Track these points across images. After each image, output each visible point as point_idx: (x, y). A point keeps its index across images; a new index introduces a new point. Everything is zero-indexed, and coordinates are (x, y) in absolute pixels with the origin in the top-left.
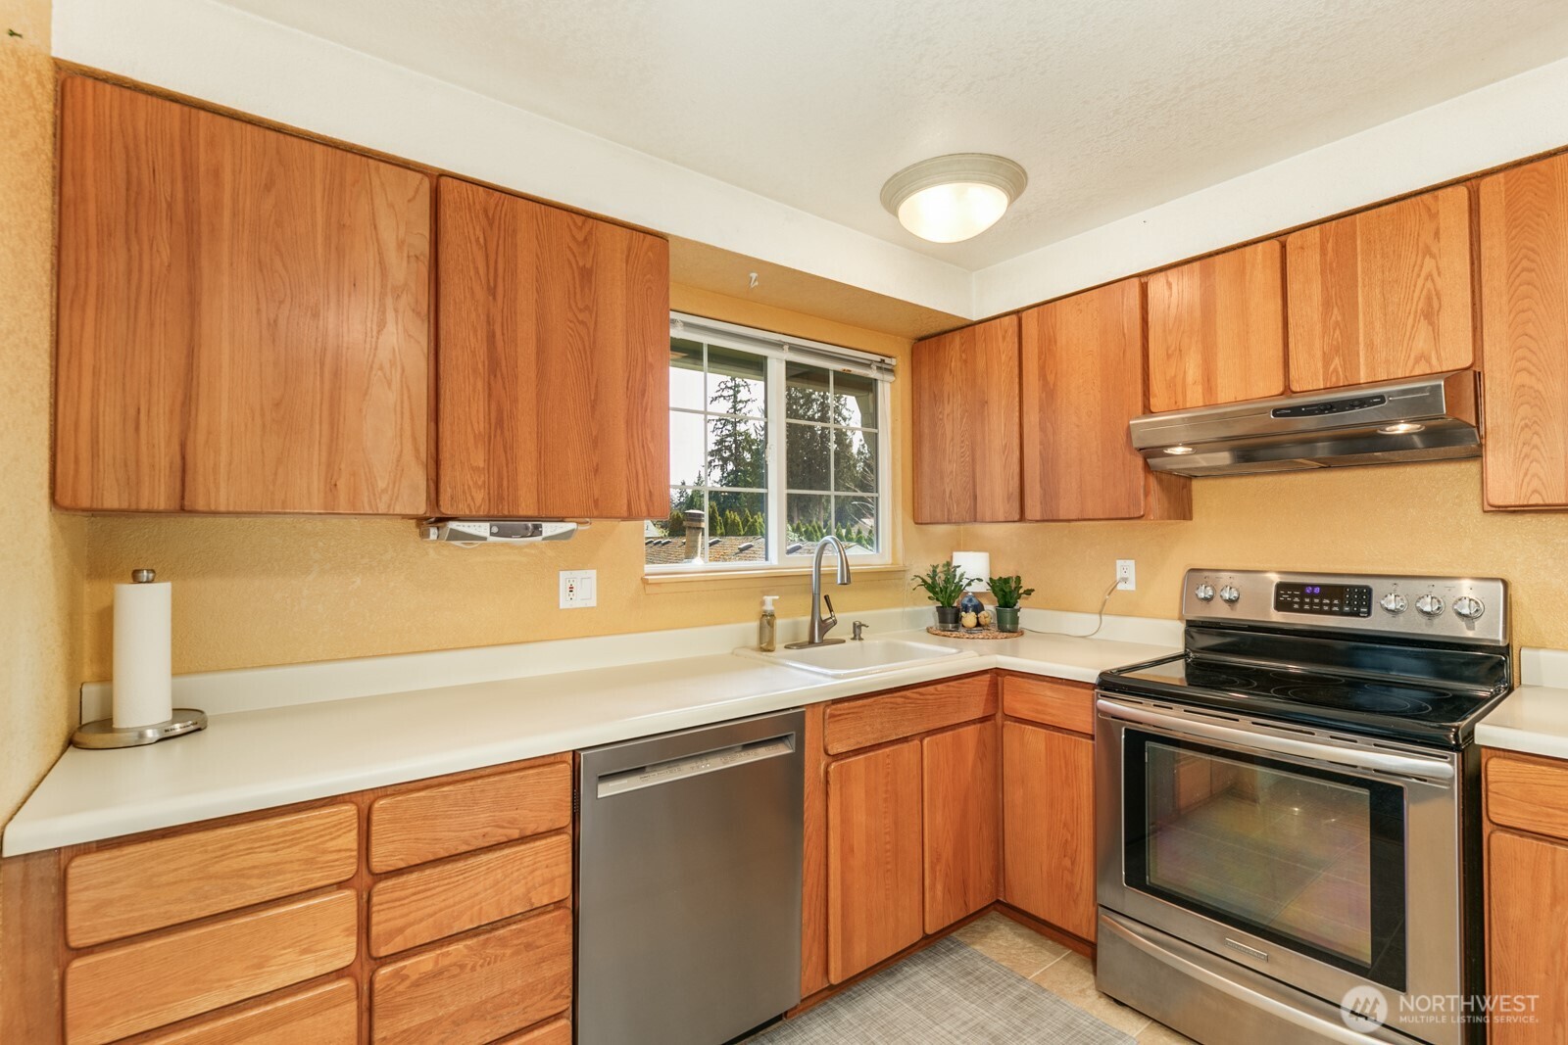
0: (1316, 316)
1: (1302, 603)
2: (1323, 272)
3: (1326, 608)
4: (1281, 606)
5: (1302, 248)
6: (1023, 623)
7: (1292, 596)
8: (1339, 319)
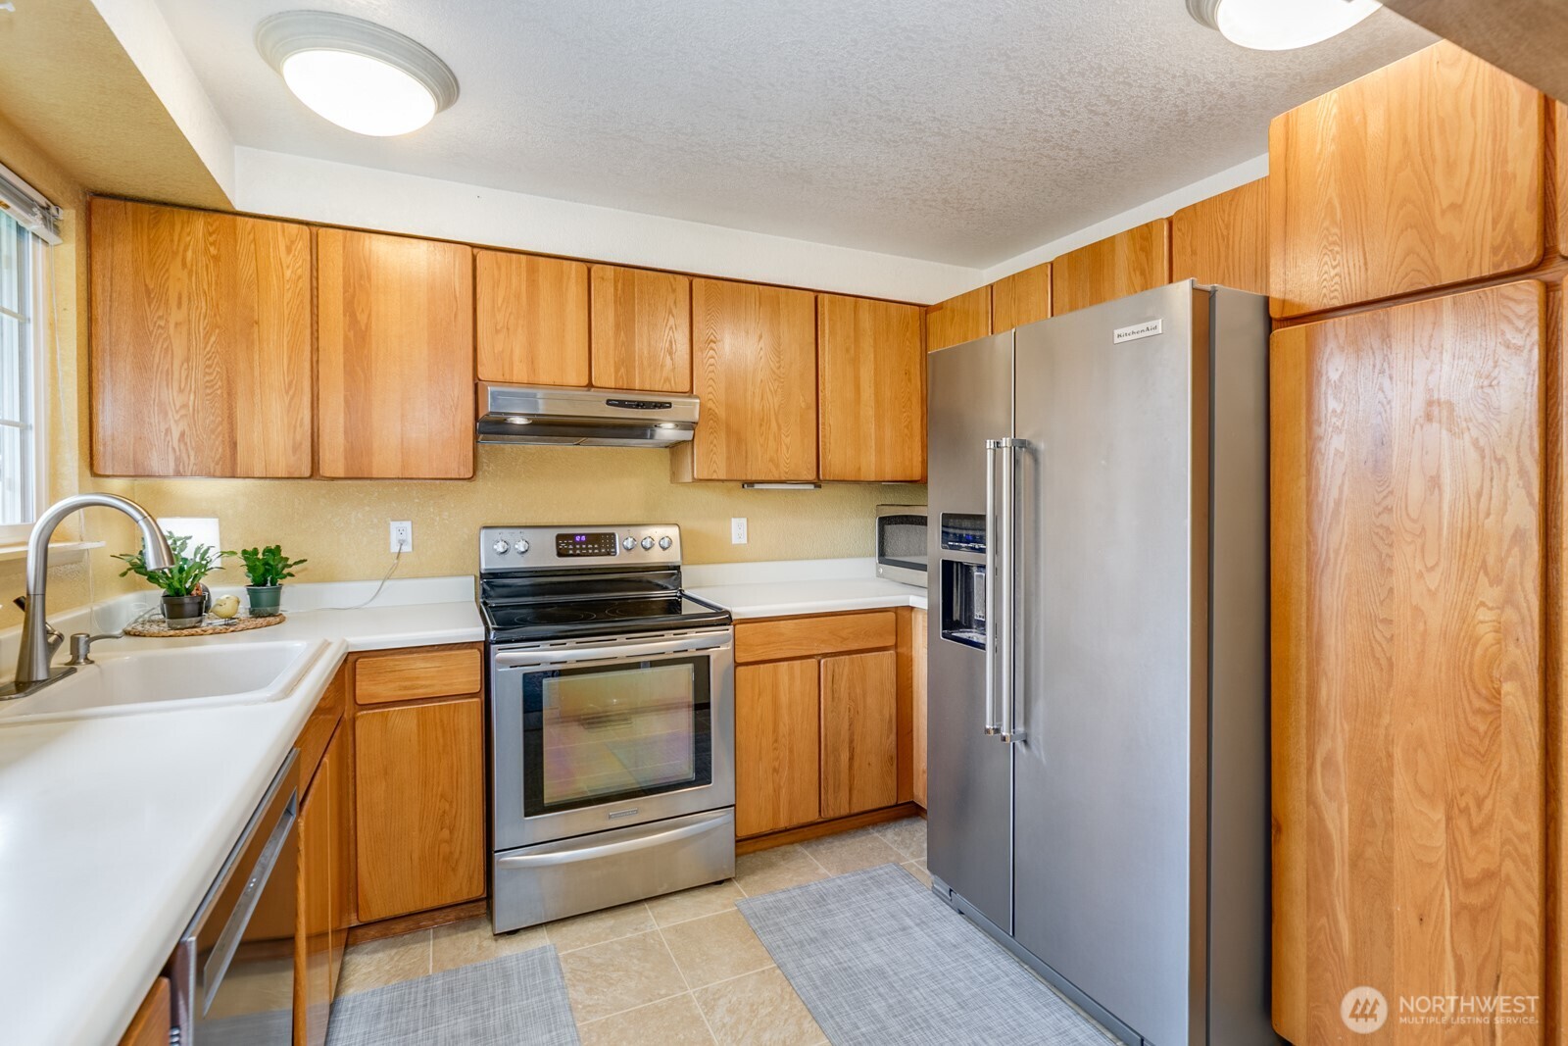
0: (611, 333)
1: (575, 549)
2: (615, 302)
3: (590, 551)
4: (560, 554)
5: (603, 279)
6: (285, 606)
7: (568, 544)
8: (625, 340)
